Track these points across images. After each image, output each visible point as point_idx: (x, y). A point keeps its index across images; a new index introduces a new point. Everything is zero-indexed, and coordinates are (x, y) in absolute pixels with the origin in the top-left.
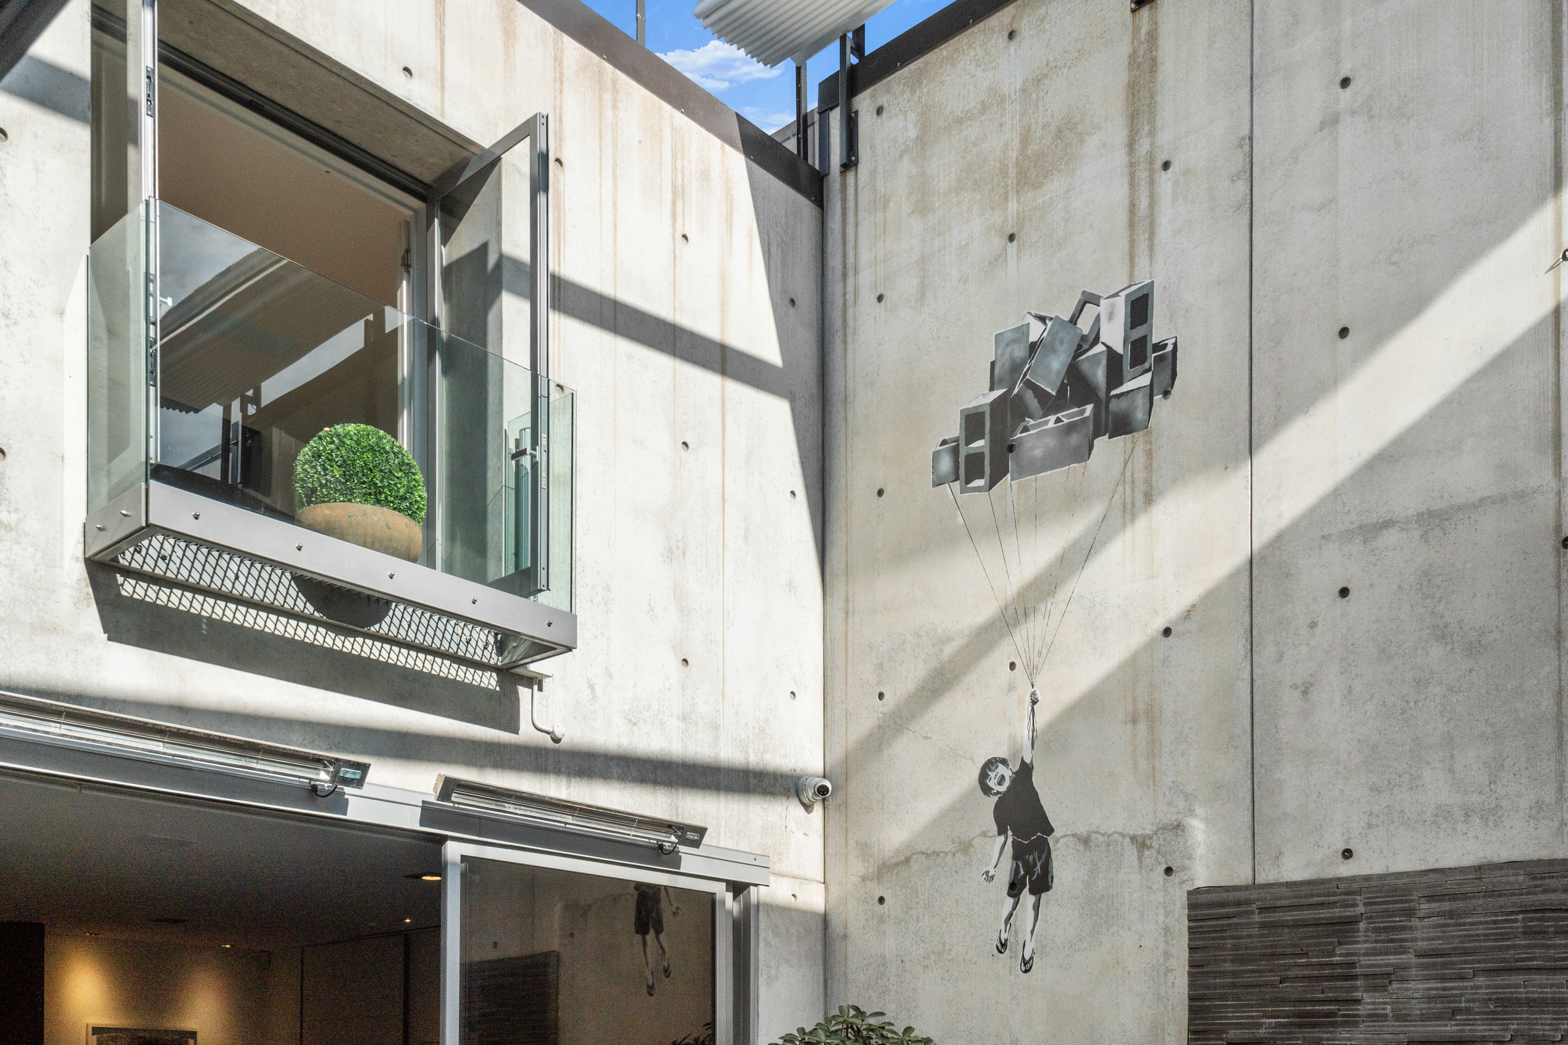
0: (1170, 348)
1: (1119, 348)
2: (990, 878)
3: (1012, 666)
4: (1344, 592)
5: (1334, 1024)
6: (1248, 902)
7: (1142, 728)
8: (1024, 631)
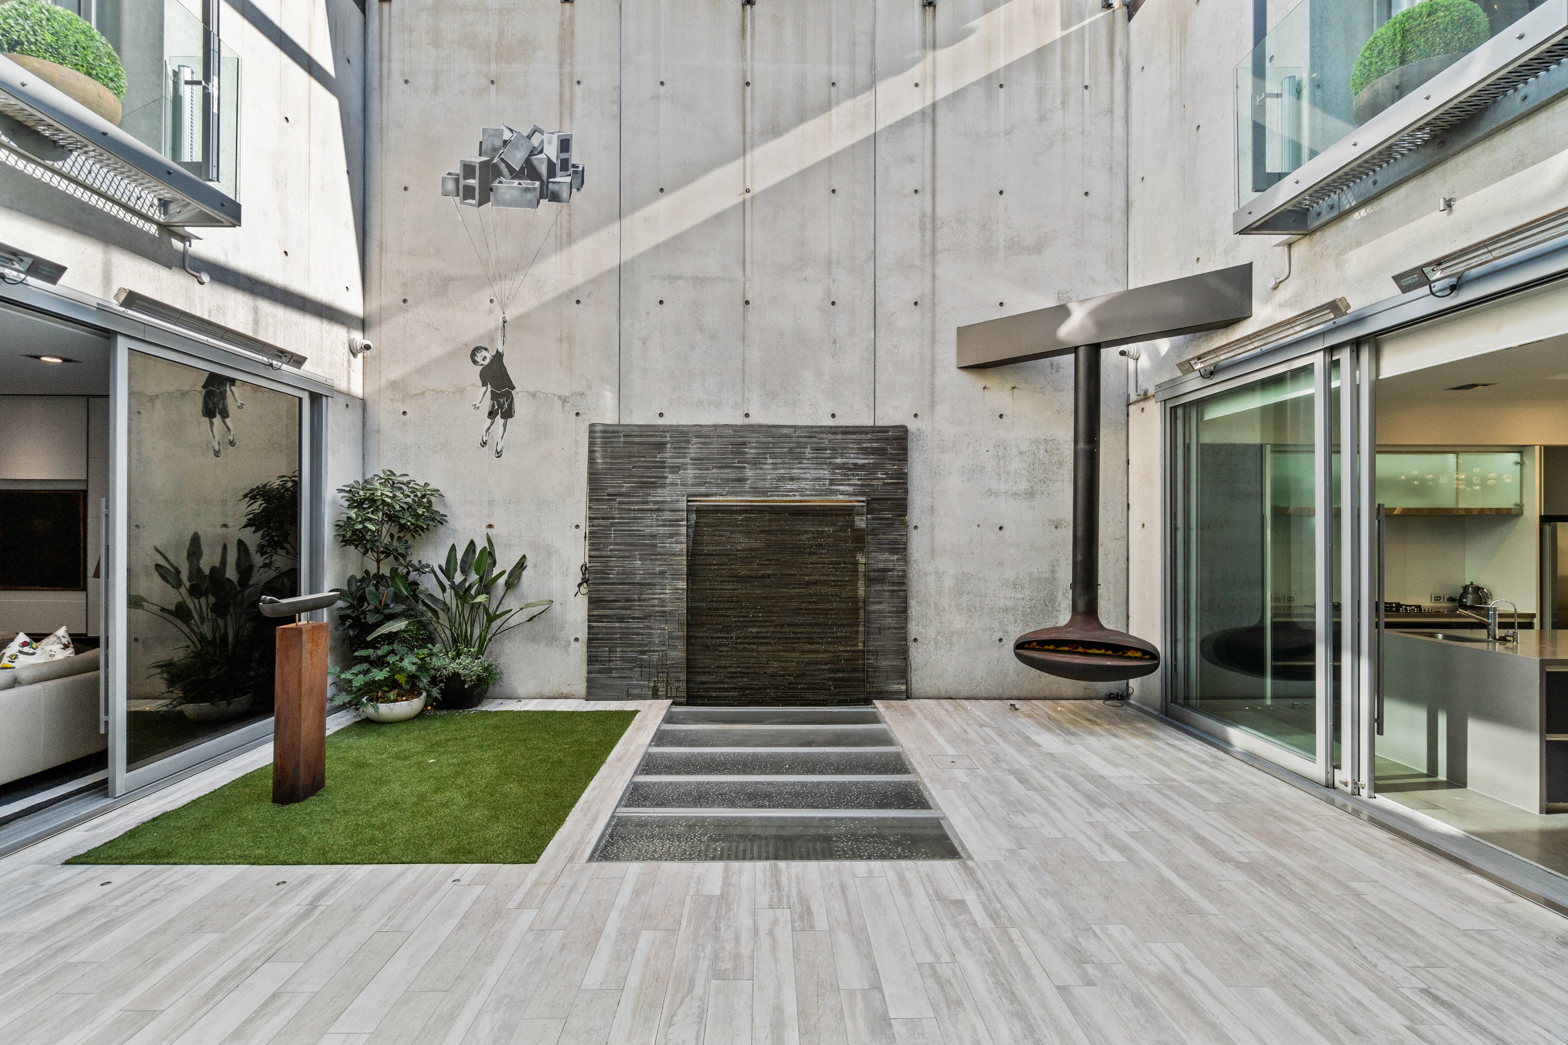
0: (580, 169)
1: (554, 159)
2: (477, 408)
3: (491, 301)
4: (661, 302)
5: (656, 487)
6: (618, 432)
7: (565, 345)
8: (499, 285)
